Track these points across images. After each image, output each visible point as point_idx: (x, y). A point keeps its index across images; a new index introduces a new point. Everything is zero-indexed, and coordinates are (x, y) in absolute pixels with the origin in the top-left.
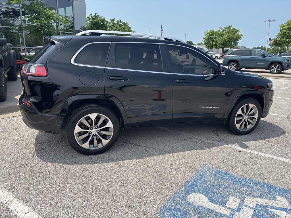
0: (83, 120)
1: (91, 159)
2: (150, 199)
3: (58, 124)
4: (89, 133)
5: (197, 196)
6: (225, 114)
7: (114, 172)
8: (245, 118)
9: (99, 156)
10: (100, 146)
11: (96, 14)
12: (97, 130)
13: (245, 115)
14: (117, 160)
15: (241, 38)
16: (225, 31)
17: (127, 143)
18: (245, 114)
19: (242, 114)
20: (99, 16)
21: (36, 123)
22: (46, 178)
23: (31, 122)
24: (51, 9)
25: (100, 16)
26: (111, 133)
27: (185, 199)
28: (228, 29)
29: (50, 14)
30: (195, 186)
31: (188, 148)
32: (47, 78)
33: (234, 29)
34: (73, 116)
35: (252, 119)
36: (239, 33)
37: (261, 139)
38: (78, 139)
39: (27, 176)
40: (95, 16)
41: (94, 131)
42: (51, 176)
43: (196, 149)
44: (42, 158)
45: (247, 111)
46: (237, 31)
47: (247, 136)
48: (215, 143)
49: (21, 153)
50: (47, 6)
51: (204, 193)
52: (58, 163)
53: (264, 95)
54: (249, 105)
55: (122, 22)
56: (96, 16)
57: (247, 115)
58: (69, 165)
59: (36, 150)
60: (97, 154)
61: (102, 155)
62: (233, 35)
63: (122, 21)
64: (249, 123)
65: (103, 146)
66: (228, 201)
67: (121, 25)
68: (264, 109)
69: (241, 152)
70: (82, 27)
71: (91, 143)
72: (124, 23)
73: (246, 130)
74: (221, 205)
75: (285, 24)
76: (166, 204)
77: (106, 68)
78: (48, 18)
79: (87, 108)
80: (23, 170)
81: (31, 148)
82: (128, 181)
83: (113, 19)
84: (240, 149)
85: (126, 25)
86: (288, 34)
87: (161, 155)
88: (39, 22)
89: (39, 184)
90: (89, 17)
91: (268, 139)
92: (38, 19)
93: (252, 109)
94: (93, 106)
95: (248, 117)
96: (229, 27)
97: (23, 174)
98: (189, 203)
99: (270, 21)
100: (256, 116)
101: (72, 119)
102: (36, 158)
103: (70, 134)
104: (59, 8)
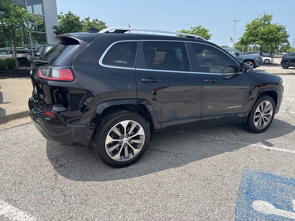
0: (114, 129)
1: (125, 172)
2: (216, 213)
3: (87, 136)
4: (120, 144)
5: (260, 203)
6: (246, 113)
7: (159, 185)
8: (262, 116)
9: (131, 167)
10: (131, 157)
11: (70, 12)
12: (128, 138)
13: (262, 113)
14: (153, 171)
15: (211, 37)
16: (195, 31)
17: (152, 150)
18: (262, 111)
19: (260, 111)
20: (73, 15)
21: (57, 135)
22: (86, 201)
23: (53, 134)
24: (21, 7)
25: (75, 14)
26: (142, 142)
27: (252, 209)
28: (198, 28)
29: (21, 12)
30: (251, 192)
31: (218, 151)
32: (74, 82)
33: (203, 29)
34: (104, 125)
35: (267, 116)
36: (208, 33)
37: (279, 136)
38: (109, 151)
39: (61, 201)
40: (68, 14)
41: (125, 140)
42: (90, 198)
43: (227, 152)
44: (67, 176)
45: (264, 109)
46: (206, 31)
47: (263, 133)
48: (239, 143)
49: (39, 173)
50: (16, 4)
51: (265, 200)
52: (89, 181)
53: (277, 91)
54: (265, 102)
55: (98, 22)
56: (70, 14)
57: (263, 113)
58: (103, 182)
59: (56, 168)
60: (128, 166)
61: (134, 166)
62: (203, 35)
63: (99, 20)
64: (266, 120)
65: (135, 156)
66: (293, 205)
67: (97, 24)
68: (277, 106)
69: (270, 150)
70: (54, 26)
71: (123, 154)
72: (101, 22)
73: (262, 127)
74: (289, 210)
75: (250, 24)
76: (237, 217)
77: (137, 69)
78: (19, 16)
79: (119, 115)
80: (52, 193)
81: (47, 165)
82: (180, 195)
83: (88, 18)
84: (268, 148)
85: (103, 24)
86: (254, 33)
87: (195, 161)
88: (9, 21)
89: (81, 209)
90: (59, 16)
91: (285, 136)
92: (7, 17)
93: (268, 107)
94: (124, 113)
95: (264, 114)
96: (199, 27)
97: (55, 199)
98: (258, 213)
99: (235, 21)
100: (271, 113)
101: (103, 128)
102: (60, 177)
103: (101, 146)
104: (28, 6)
